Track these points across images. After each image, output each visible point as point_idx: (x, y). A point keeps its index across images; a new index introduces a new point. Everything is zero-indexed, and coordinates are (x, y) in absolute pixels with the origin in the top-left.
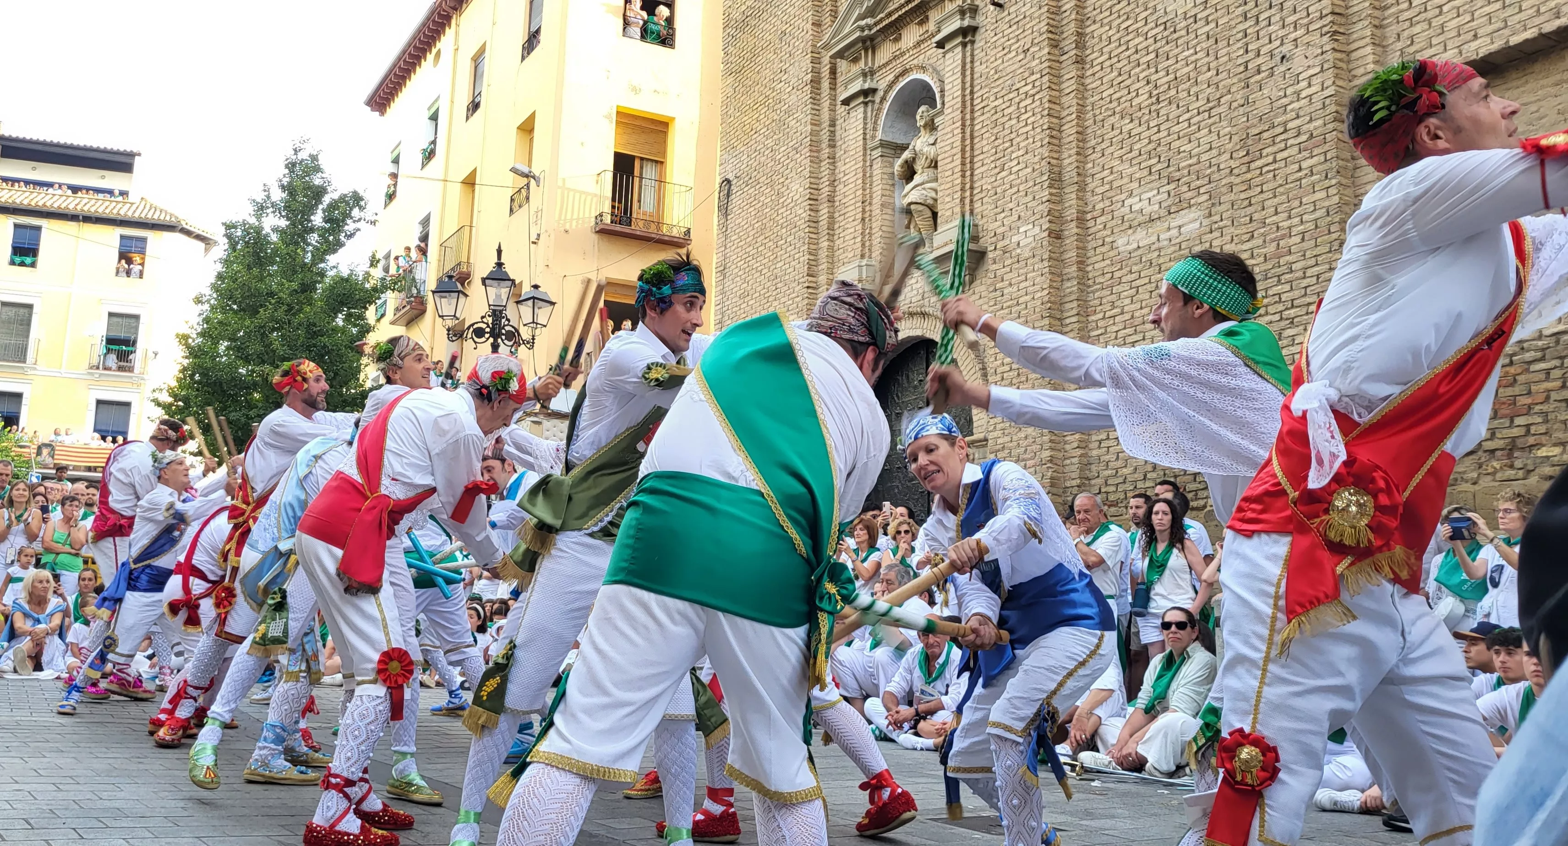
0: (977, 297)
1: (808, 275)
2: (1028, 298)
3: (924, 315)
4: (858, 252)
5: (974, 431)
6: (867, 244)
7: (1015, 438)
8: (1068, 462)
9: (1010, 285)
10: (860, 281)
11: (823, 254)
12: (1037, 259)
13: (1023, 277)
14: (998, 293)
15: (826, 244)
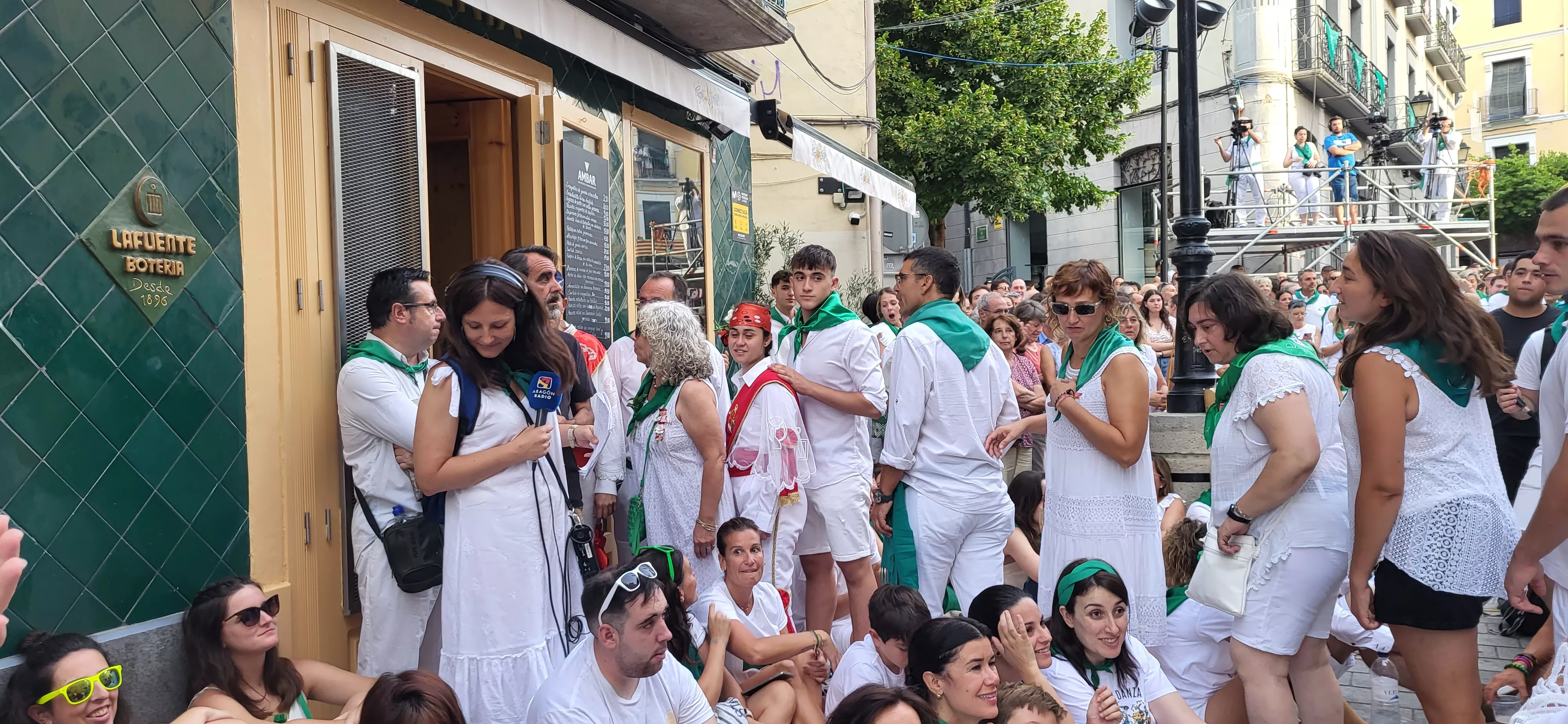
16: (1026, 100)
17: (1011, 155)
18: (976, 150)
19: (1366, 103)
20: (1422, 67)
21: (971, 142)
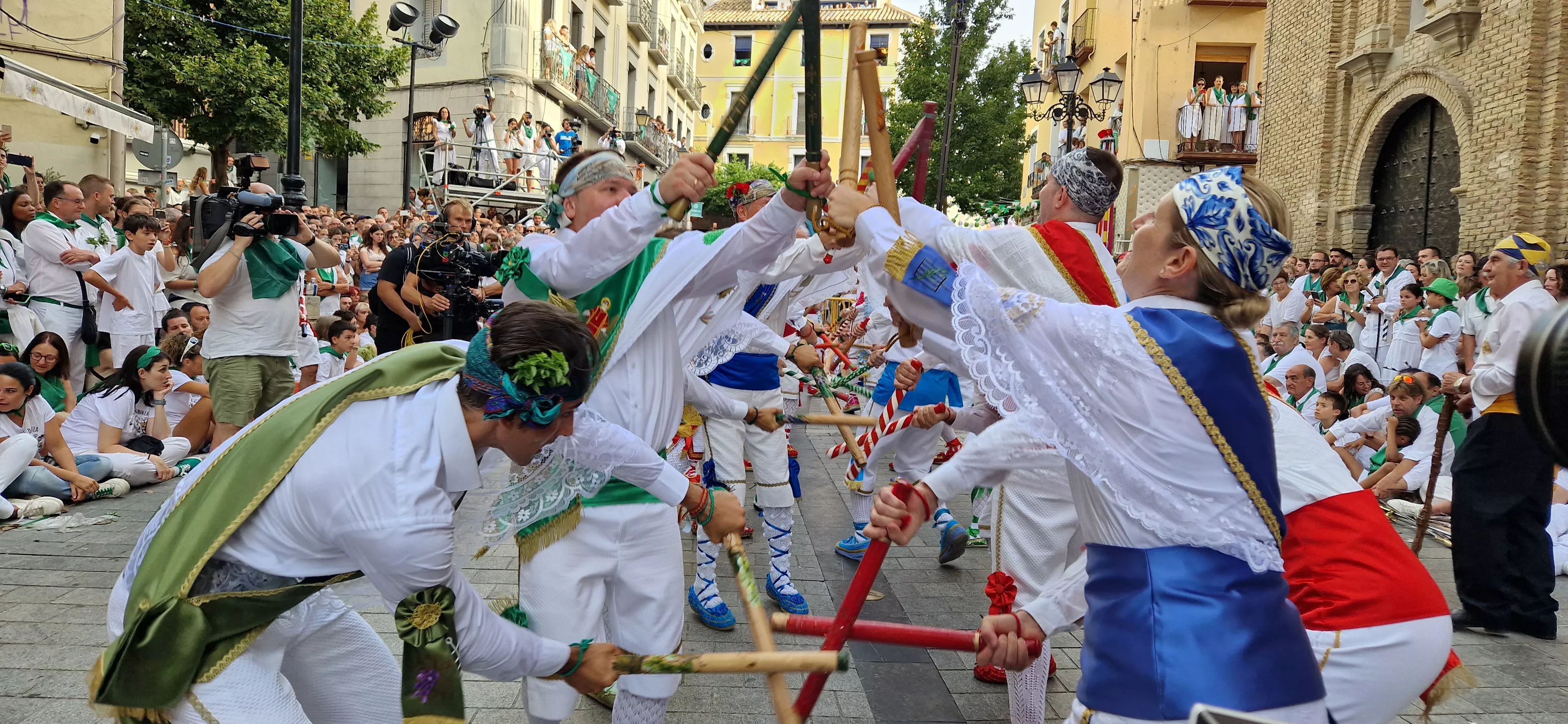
0: (1473, 56)
1: (1331, 41)
2: (1511, 58)
3: (1426, 75)
4: (1375, 17)
5: (1461, 181)
6: (1384, 9)
7: (1489, 191)
8: (1536, 213)
9: (1497, 46)
10: (1373, 45)
11: (1347, 20)
12: (1523, 19)
13: (1508, 39)
14: (1486, 54)
15: (1349, 11)
18: (249, 95)
19: (597, 109)
20: (662, 88)
21: (243, 88)
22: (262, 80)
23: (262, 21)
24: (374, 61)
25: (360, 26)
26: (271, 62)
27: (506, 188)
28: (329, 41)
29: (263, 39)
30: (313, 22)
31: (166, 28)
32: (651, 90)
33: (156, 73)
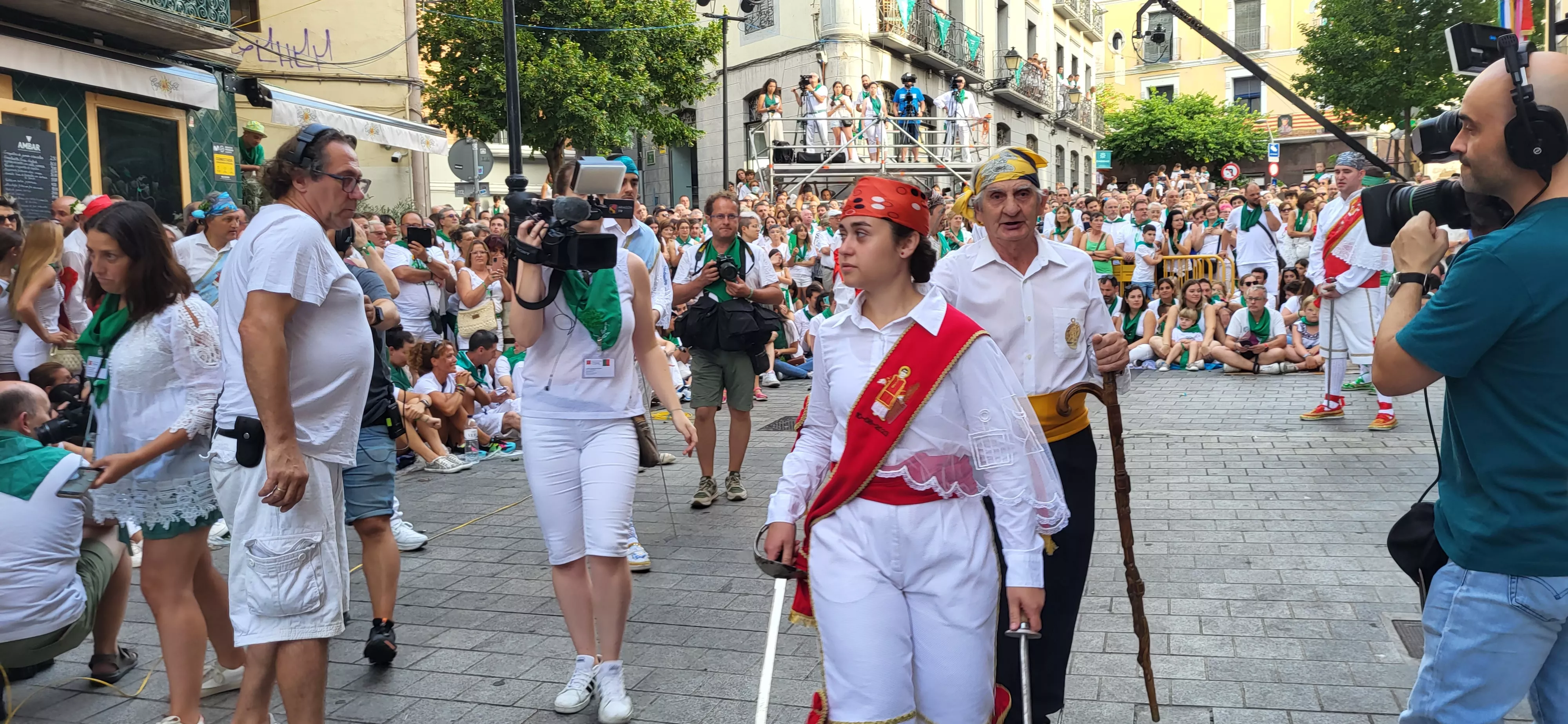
16: (611, 55)
17: (591, 101)
18: (566, 95)
19: (952, 58)
20: (1047, 22)
21: (559, 87)
22: (577, 78)
23: (579, 16)
24: (690, 41)
25: (674, 7)
26: (586, 56)
27: (836, 161)
28: (639, 28)
29: (577, 36)
30: (625, 10)
31: (492, 40)
32: (1031, 27)
33: (488, 86)
